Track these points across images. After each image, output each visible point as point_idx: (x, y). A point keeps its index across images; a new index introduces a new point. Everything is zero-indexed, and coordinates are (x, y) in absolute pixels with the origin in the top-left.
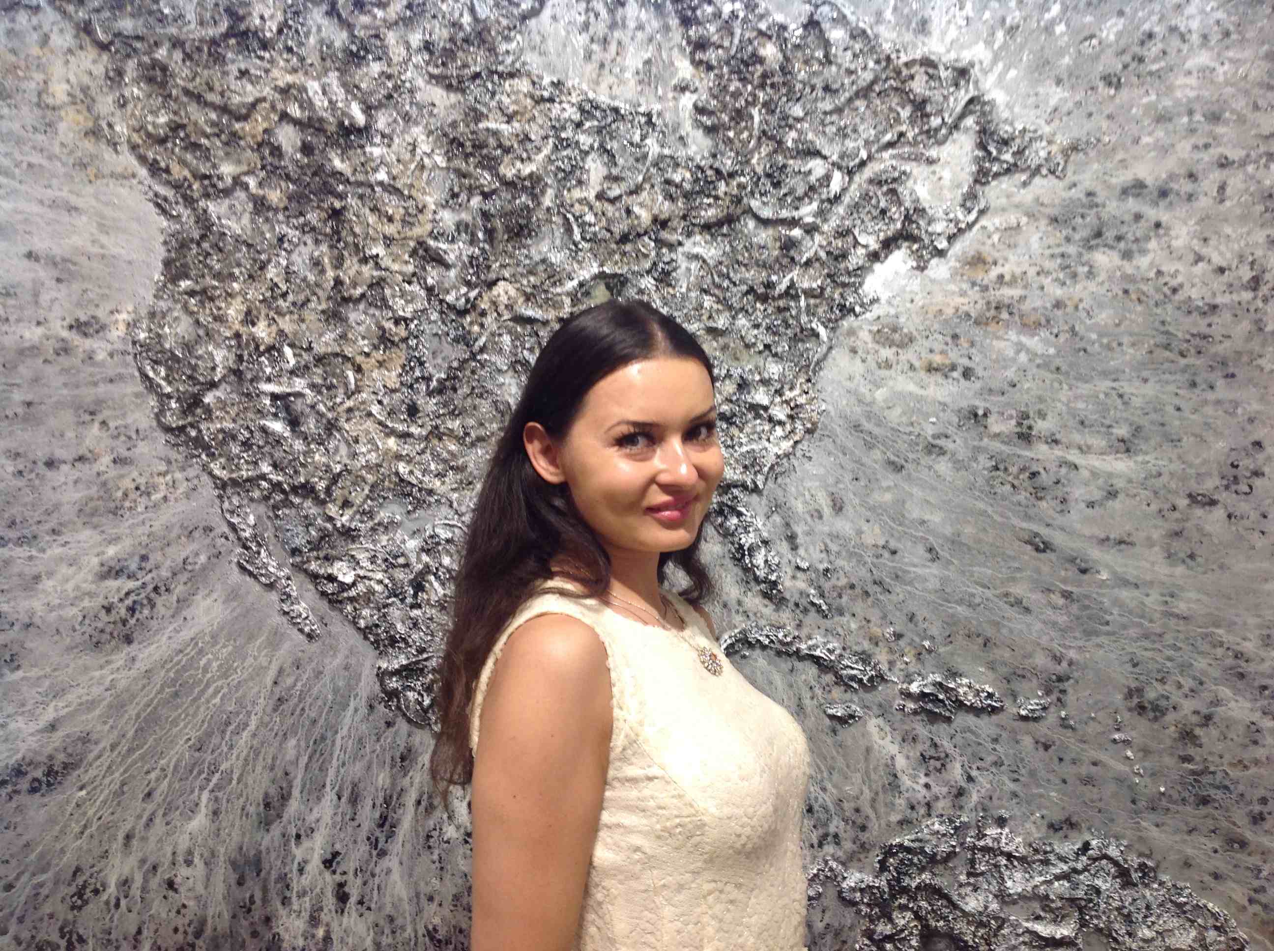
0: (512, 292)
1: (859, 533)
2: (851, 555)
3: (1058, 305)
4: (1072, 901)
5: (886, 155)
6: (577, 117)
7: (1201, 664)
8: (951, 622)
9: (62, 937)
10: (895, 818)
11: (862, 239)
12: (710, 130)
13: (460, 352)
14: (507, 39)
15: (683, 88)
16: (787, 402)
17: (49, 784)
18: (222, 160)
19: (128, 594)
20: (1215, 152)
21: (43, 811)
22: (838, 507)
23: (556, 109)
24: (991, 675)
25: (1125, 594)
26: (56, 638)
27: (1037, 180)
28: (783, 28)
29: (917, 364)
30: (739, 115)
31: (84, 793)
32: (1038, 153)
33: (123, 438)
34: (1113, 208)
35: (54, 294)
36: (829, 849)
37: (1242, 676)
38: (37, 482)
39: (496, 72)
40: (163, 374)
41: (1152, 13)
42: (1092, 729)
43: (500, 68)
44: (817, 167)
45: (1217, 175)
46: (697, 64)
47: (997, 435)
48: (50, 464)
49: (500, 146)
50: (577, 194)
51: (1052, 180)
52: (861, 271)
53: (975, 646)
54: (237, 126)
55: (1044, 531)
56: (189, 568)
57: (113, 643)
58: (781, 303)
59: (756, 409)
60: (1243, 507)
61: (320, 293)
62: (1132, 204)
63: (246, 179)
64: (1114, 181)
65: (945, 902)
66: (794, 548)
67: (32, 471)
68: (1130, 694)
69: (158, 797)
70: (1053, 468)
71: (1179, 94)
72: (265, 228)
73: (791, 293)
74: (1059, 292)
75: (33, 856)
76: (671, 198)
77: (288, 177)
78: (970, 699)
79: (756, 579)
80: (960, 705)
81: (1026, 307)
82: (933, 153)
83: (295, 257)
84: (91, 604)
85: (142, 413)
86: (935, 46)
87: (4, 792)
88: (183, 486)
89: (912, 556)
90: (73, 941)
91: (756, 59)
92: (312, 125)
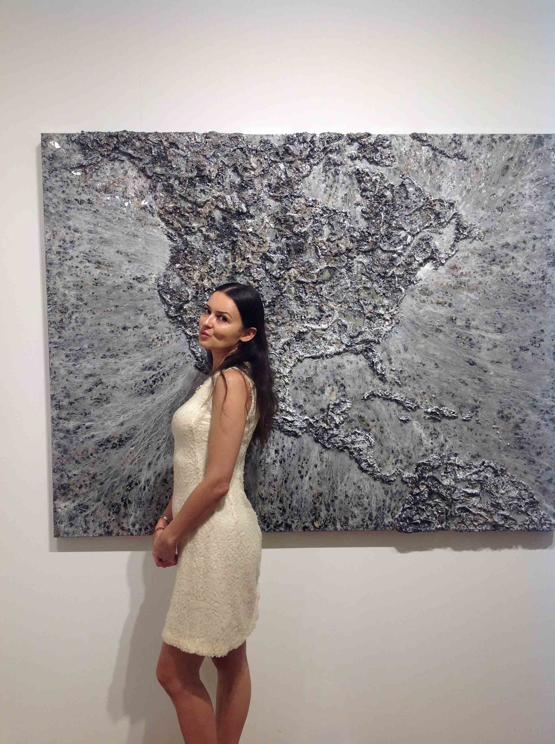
0: (296, 272)
1: (413, 358)
2: (410, 366)
3: (480, 283)
4: (478, 481)
5: (425, 230)
6: (321, 213)
7: (522, 403)
8: (442, 389)
9: (122, 501)
10: (421, 454)
11: (417, 259)
12: (366, 219)
13: (277, 292)
14: (297, 184)
15: (358, 204)
16: (390, 313)
17: (120, 445)
18: (193, 221)
19: (153, 376)
20: (532, 234)
21: (117, 455)
22: (406, 350)
23: (314, 209)
24: (454, 407)
25: (498, 379)
26: (125, 391)
27: (475, 241)
28: (393, 186)
29: (434, 301)
30: (377, 215)
31: (133, 448)
32: (476, 232)
33: (153, 320)
34: (499, 251)
35: (127, 267)
36: (399, 465)
37: (535, 407)
38: (119, 335)
39: (293, 196)
40: (169, 297)
41: (514, 187)
42: (486, 424)
43: (295, 194)
44: (403, 234)
45: (533, 242)
46: (363, 196)
47: (459, 326)
48: (124, 328)
49: (294, 221)
50: (320, 239)
51: (480, 242)
52: (416, 269)
53: (450, 397)
54: (199, 209)
55: (473, 359)
56: (176, 367)
57: (147, 394)
58: (389, 279)
59: (380, 315)
60: (537, 351)
61: (227, 270)
62: (505, 251)
63: (202, 229)
64: (499, 242)
65: (437, 482)
66: (391, 363)
67: (117, 331)
68: (499, 412)
69: (162, 449)
70: (477, 337)
71: (521, 215)
72: (208, 246)
73: (393, 276)
74: (480, 279)
75: (112, 472)
76: (352, 241)
77: (217, 229)
78: (448, 414)
79: (378, 374)
80: (444, 416)
81: (470, 283)
82: (441, 230)
83: (218, 257)
84: (139, 379)
85: (160, 311)
86: (443, 195)
87: (101, 448)
88: (175, 338)
89: (430, 366)
90: (126, 503)
91: (383, 196)
92: (227, 211)
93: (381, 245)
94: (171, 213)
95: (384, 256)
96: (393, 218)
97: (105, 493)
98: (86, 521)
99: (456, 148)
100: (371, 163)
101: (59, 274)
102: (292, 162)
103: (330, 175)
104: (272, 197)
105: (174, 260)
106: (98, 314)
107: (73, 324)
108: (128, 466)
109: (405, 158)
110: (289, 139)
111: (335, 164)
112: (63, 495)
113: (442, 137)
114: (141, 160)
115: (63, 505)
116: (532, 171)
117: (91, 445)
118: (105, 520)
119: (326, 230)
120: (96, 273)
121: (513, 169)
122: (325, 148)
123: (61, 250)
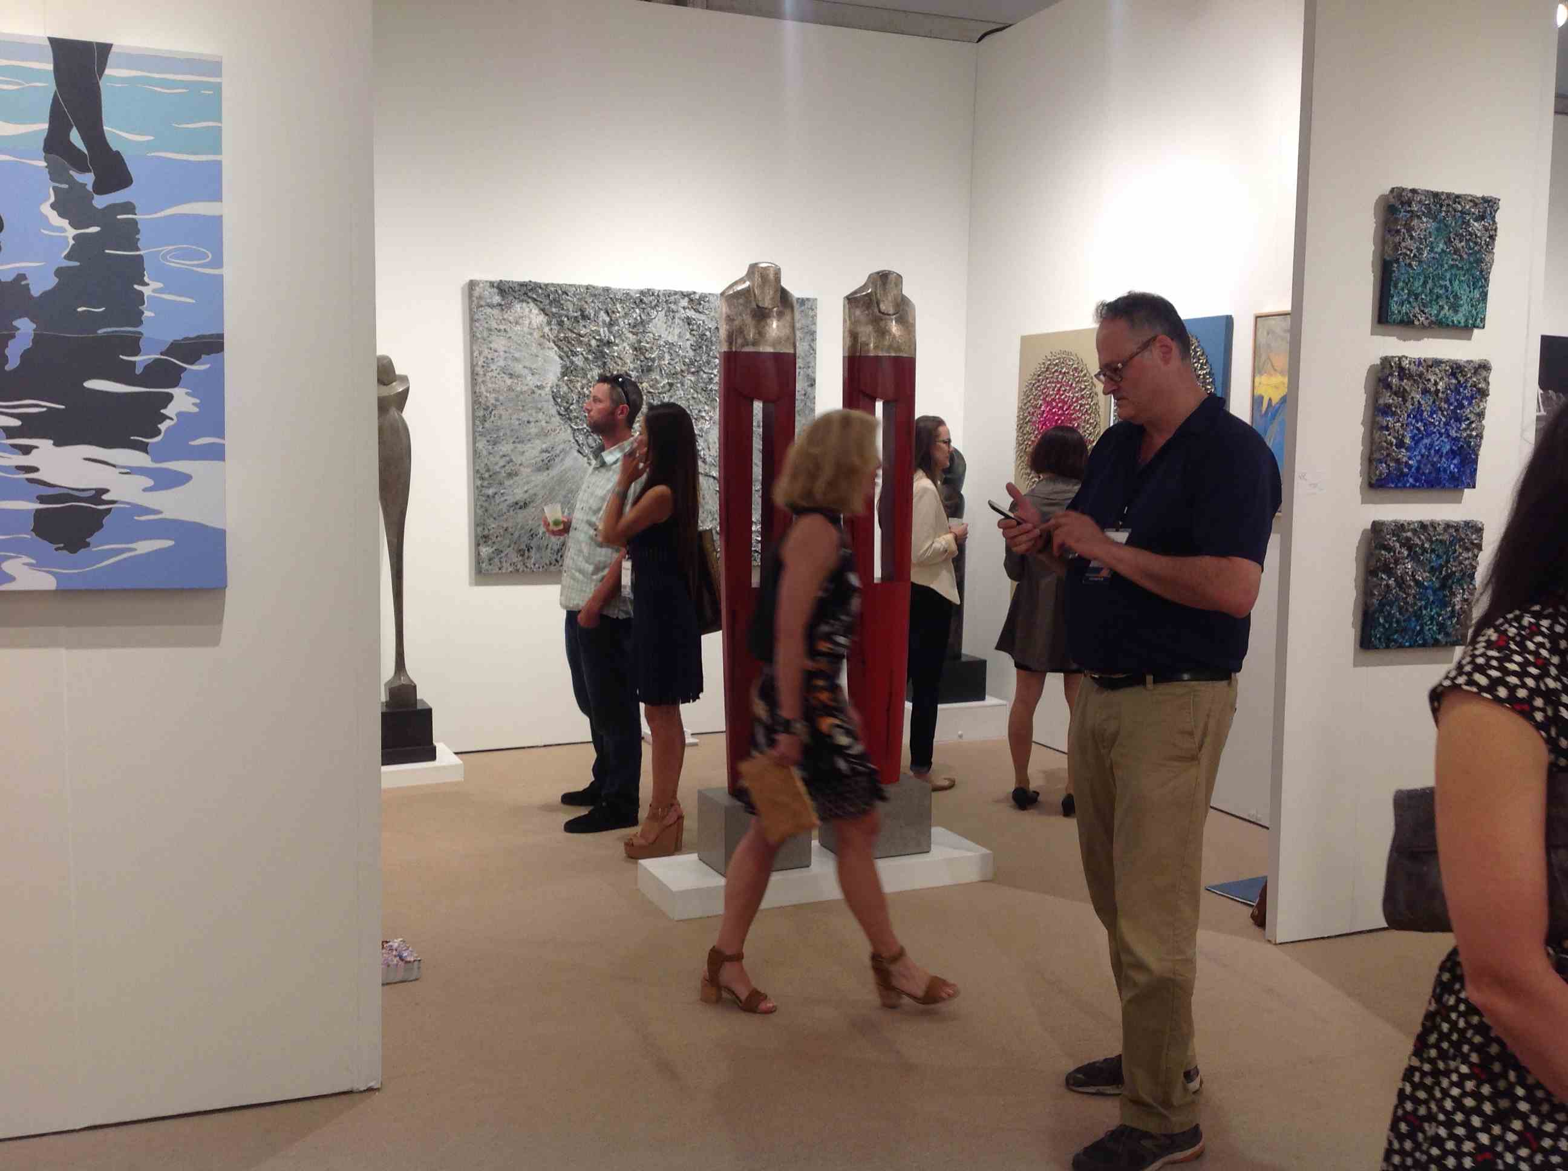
6: (664, 344)
12: (693, 350)
14: (648, 324)
15: (688, 340)
17: (525, 507)
18: (577, 347)
19: (548, 457)
21: (522, 514)
23: (659, 342)
26: (529, 468)
28: (710, 328)
30: (700, 347)
31: (534, 509)
33: (548, 417)
35: (531, 378)
38: (525, 427)
39: (645, 332)
40: (560, 401)
48: (528, 422)
49: (645, 350)
54: (581, 339)
56: (564, 451)
57: (544, 470)
59: (703, 417)
63: (583, 353)
67: (523, 424)
72: (587, 365)
73: (711, 390)
75: (519, 526)
76: (684, 365)
77: (594, 353)
84: (538, 459)
85: (553, 410)
87: (512, 509)
88: (563, 429)
90: (529, 549)
92: (600, 340)
93: (703, 369)
94: (561, 341)
95: (705, 376)
96: (711, 350)
97: (514, 541)
98: (500, 562)
100: (696, 312)
101: (483, 382)
102: (644, 309)
103: (670, 319)
104: (632, 332)
105: (564, 374)
106: (510, 411)
107: (493, 418)
108: (530, 522)
110: (642, 293)
111: (673, 312)
112: (485, 542)
114: (541, 302)
115: (484, 550)
117: (504, 507)
118: (514, 561)
119: (667, 357)
120: (509, 382)
122: (667, 301)
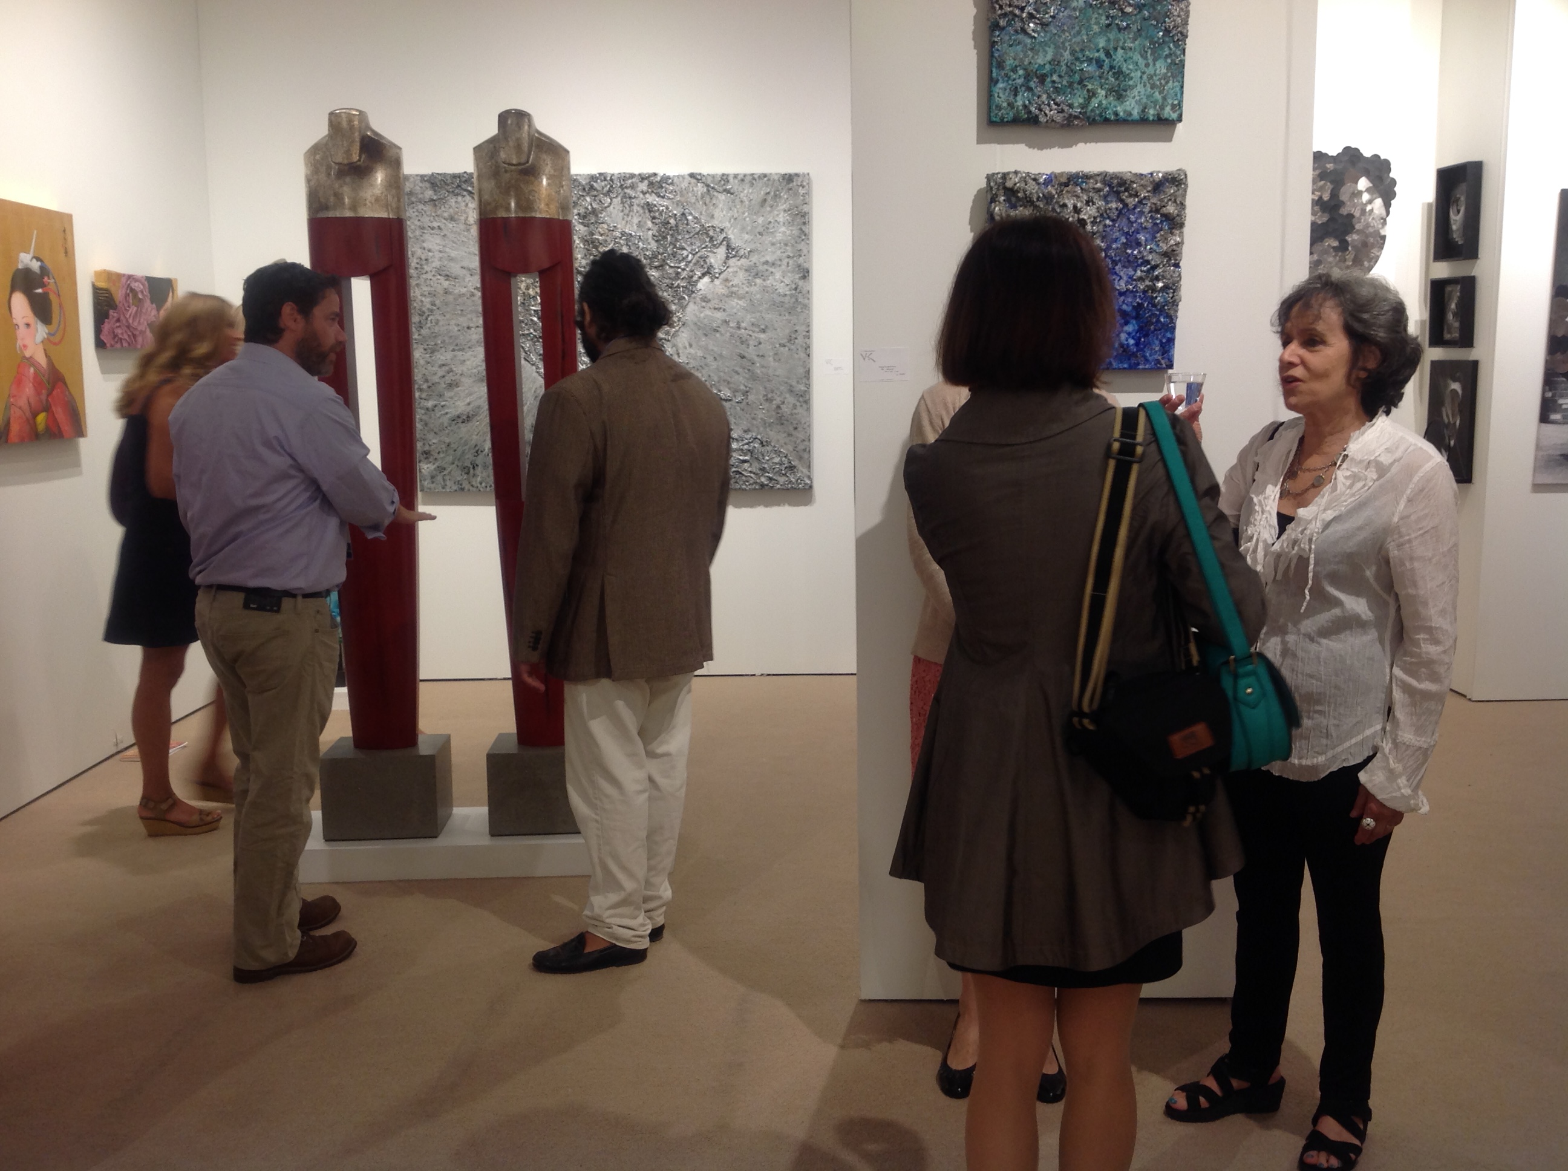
1: (696, 353)
3: (747, 293)
4: (749, 450)
5: (703, 250)
6: (620, 235)
7: (782, 388)
8: (720, 377)
9: (472, 464)
11: (697, 273)
12: (657, 241)
14: (601, 213)
15: (649, 229)
17: (468, 420)
20: (786, 254)
21: (466, 428)
22: (691, 346)
23: (614, 233)
24: (730, 391)
25: (763, 370)
26: (471, 378)
27: (742, 259)
28: (676, 215)
29: (711, 307)
30: (665, 238)
31: (478, 422)
32: (741, 252)
34: (761, 268)
37: (792, 391)
41: (771, 216)
42: (754, 405)
43: (599, 222)
44: (685, 253)
45: (787, 260)
46: (653, 223)
47: (732, 327)
48: (468, 328)
49: (599, 243)
51: (746, 260)
52: (697, 282)
53: (726, 383)
55: (743, 353)
58: (675, 289)
60: (793, 347)
62: (766, 267)
64: (761, 260)
68: (764, 396)
70: (745, 335)
71: (778, 238)
73: (678, 286)
74: (747, 289)
78: (724, 397)
81: (739, 293)
82: (715, 251)
86: (715, 223)
87: (454, 422)
89: (710, 359)
90: (475, 466)
91: (668, 223)
95: (671, 271)
96: (677, 240)
97: (458, 457)
98: (444, 480)
99: (724, 185)
100: (657, 196)
102: (595, 196)
103: (627, 206)
104: (582, 223)
106: (448, 316)
107: (429, 325)
108: (474, 437)
109: (685, 192)
110: (593, 178)
111: (630, 198)
112: (426, 458)
113: (713, 177)
115: (425, 467)
116: (785, 203)
117: (445, 420)
118: (459, 479)
120: (446, 284)
121: (770, 201)
122: (622, 185)
123: (418, 266)
